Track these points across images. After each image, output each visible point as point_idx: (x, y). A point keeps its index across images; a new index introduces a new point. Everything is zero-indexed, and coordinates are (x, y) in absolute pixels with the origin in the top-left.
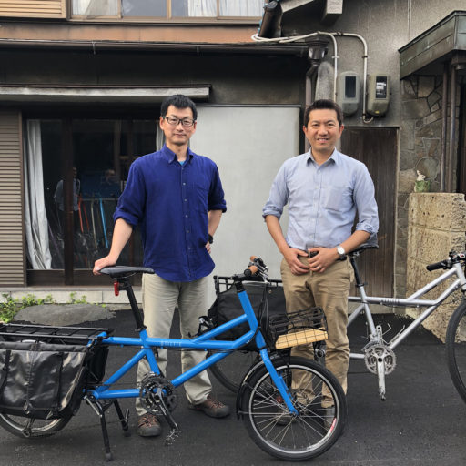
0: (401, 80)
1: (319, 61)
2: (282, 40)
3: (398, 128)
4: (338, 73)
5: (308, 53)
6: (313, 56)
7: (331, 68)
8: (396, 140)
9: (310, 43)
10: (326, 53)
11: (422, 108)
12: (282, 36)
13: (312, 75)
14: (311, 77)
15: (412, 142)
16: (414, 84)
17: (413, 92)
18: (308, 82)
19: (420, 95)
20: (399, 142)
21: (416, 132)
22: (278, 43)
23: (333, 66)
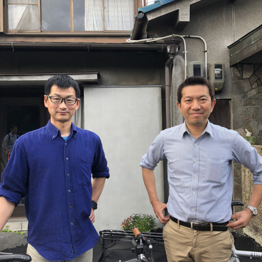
0: (231, 67)
1: (174, 54)
2: (148, 40)
3: (230, 99)
4: (188, 63)
5: (166, 49)
6: (170, 51)
7: (182, 60)
8: (229, 108)
9: (167, 42)
10: (179, 49)
11: (246, 86)
12: (148, 38)
13: (170, 64)
14: (168, 66)
15: (241, 109)
16: (240, 69)
17: (239, 75)
18: (167, 69)
19: (244, 77)
20: (231, 109)
21: (243, 102)
22: (145, 43)
23: (184, 58)
